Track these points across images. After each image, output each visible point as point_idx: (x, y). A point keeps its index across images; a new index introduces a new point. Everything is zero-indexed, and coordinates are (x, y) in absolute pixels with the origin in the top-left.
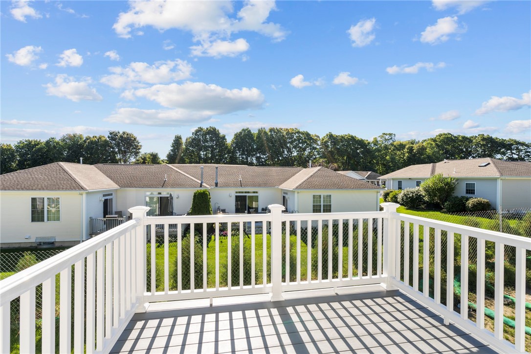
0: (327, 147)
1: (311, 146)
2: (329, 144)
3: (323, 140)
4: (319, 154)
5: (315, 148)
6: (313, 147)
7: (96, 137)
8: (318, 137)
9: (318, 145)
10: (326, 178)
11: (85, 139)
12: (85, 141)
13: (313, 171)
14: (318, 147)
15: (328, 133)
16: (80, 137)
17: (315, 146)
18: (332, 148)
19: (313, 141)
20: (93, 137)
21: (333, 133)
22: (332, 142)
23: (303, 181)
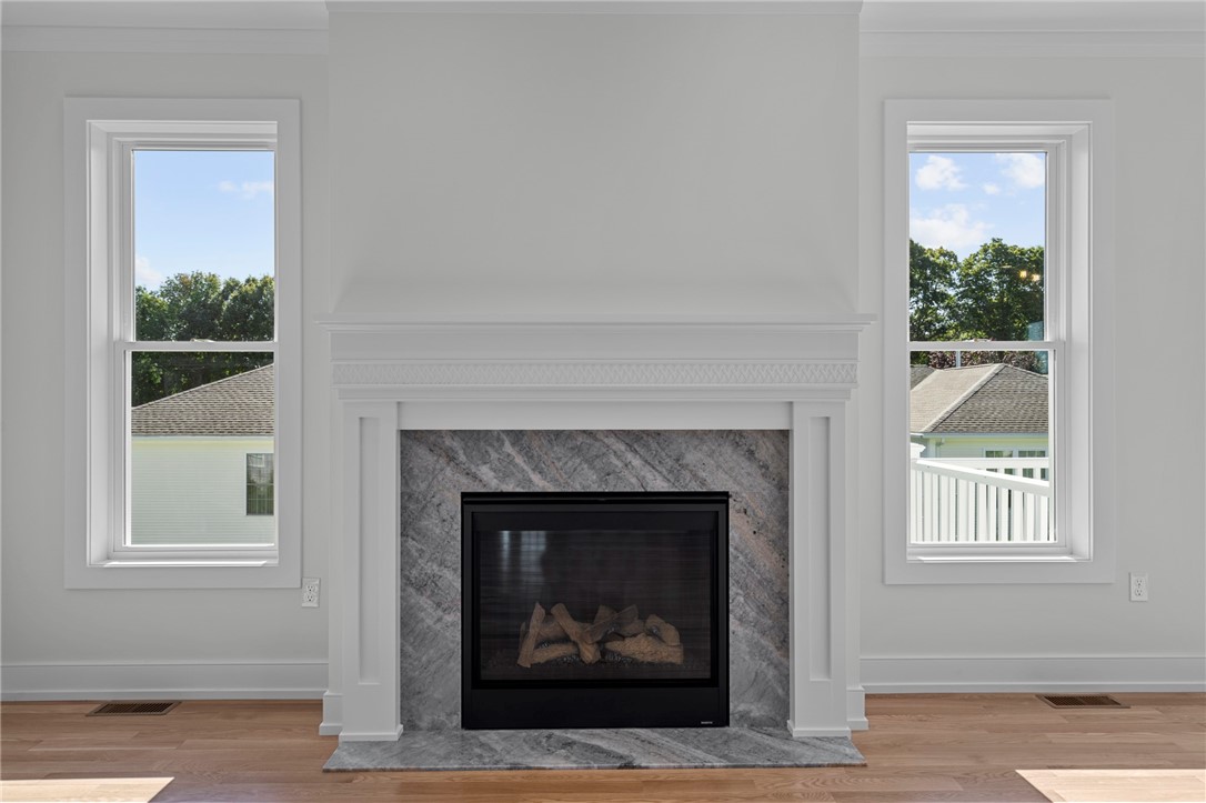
0: (987, 288)
1: (926, 288)
2: (992, 279)
3: (969, 265)
4: (953, 315)
5: (942, 297)
6: (935, 293)
7: (254, 280)
8: (952, 256)
9: (952, 284)
10: (1025, 399)
11: (222, 288)
12: (225, 295)
13: (978, 377)
14: (951, 292)
15: (989, 242)
16: (212, 282)
17: (941, 288)
18: (1002, 295)
19: (933, 273)
20: (248, 281)
21: (1008, 242)
22: (1002, 273)
23: (949, 408)
